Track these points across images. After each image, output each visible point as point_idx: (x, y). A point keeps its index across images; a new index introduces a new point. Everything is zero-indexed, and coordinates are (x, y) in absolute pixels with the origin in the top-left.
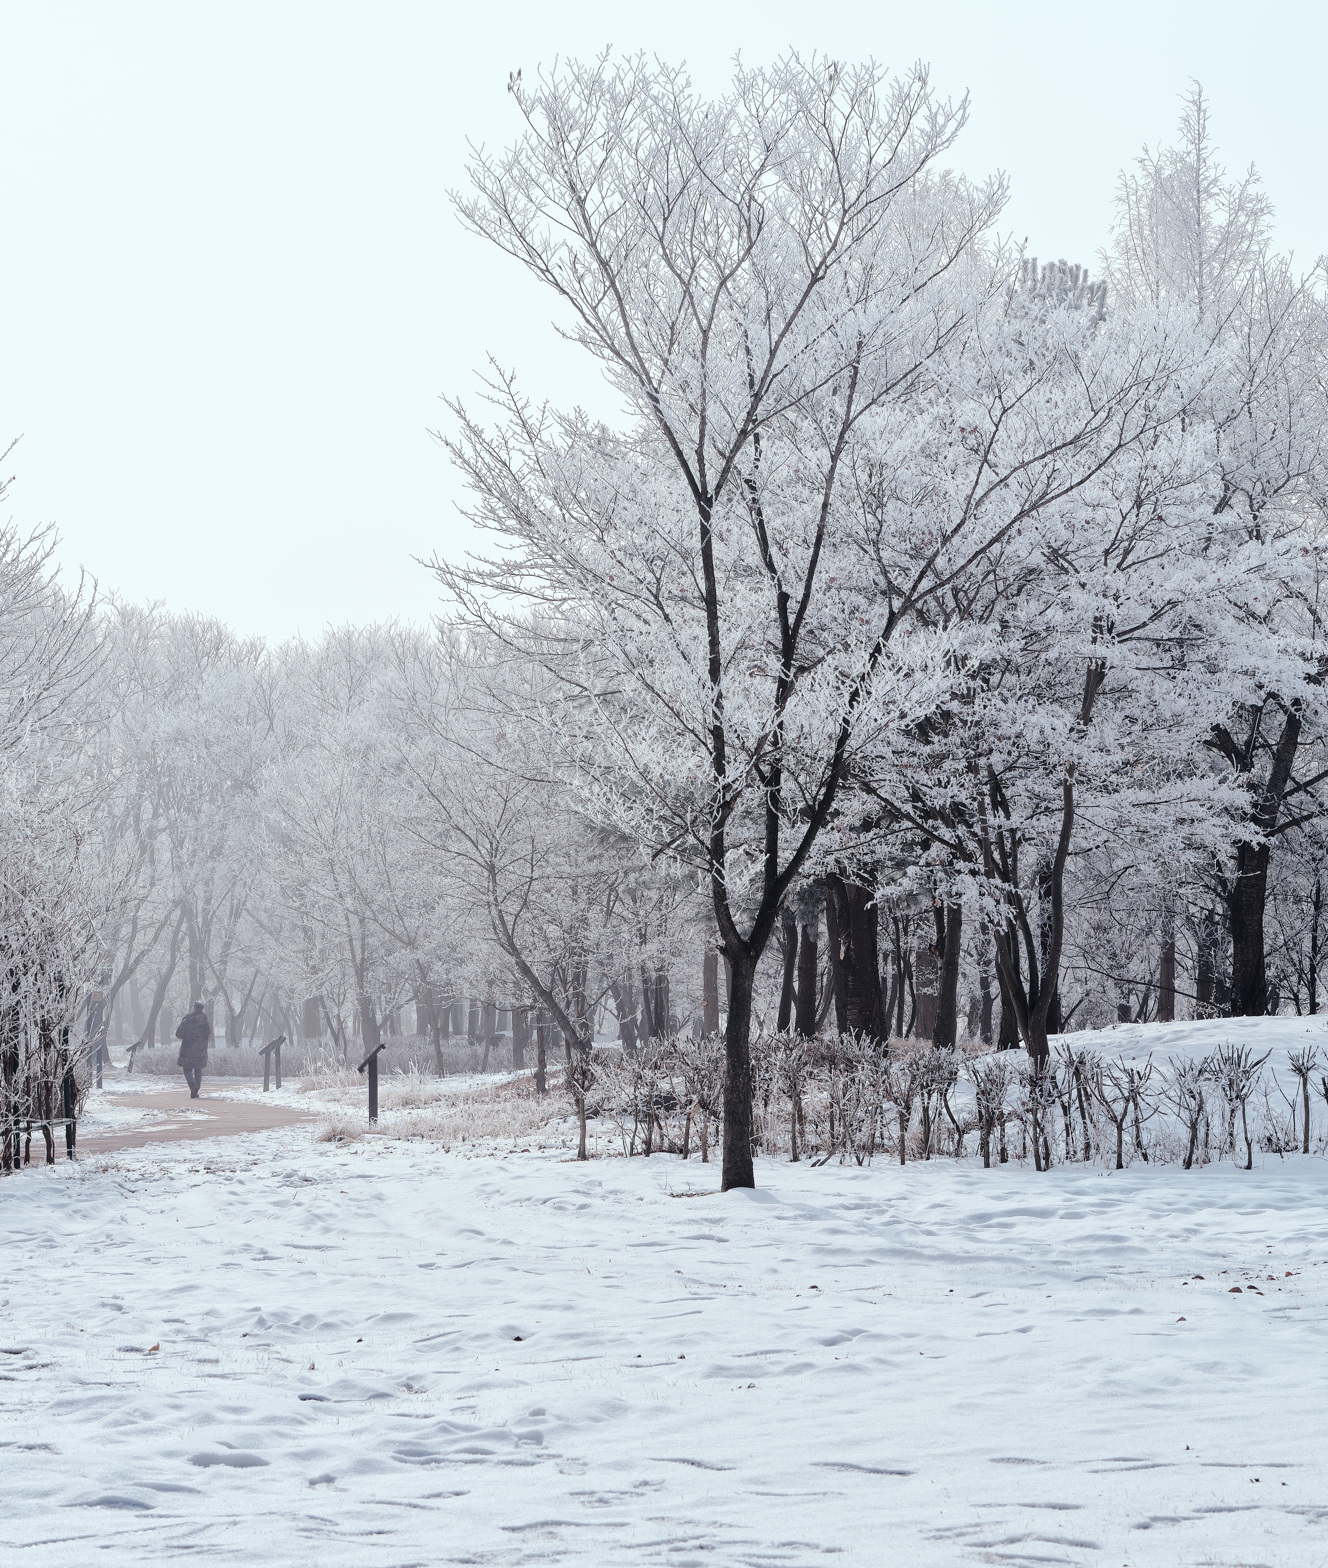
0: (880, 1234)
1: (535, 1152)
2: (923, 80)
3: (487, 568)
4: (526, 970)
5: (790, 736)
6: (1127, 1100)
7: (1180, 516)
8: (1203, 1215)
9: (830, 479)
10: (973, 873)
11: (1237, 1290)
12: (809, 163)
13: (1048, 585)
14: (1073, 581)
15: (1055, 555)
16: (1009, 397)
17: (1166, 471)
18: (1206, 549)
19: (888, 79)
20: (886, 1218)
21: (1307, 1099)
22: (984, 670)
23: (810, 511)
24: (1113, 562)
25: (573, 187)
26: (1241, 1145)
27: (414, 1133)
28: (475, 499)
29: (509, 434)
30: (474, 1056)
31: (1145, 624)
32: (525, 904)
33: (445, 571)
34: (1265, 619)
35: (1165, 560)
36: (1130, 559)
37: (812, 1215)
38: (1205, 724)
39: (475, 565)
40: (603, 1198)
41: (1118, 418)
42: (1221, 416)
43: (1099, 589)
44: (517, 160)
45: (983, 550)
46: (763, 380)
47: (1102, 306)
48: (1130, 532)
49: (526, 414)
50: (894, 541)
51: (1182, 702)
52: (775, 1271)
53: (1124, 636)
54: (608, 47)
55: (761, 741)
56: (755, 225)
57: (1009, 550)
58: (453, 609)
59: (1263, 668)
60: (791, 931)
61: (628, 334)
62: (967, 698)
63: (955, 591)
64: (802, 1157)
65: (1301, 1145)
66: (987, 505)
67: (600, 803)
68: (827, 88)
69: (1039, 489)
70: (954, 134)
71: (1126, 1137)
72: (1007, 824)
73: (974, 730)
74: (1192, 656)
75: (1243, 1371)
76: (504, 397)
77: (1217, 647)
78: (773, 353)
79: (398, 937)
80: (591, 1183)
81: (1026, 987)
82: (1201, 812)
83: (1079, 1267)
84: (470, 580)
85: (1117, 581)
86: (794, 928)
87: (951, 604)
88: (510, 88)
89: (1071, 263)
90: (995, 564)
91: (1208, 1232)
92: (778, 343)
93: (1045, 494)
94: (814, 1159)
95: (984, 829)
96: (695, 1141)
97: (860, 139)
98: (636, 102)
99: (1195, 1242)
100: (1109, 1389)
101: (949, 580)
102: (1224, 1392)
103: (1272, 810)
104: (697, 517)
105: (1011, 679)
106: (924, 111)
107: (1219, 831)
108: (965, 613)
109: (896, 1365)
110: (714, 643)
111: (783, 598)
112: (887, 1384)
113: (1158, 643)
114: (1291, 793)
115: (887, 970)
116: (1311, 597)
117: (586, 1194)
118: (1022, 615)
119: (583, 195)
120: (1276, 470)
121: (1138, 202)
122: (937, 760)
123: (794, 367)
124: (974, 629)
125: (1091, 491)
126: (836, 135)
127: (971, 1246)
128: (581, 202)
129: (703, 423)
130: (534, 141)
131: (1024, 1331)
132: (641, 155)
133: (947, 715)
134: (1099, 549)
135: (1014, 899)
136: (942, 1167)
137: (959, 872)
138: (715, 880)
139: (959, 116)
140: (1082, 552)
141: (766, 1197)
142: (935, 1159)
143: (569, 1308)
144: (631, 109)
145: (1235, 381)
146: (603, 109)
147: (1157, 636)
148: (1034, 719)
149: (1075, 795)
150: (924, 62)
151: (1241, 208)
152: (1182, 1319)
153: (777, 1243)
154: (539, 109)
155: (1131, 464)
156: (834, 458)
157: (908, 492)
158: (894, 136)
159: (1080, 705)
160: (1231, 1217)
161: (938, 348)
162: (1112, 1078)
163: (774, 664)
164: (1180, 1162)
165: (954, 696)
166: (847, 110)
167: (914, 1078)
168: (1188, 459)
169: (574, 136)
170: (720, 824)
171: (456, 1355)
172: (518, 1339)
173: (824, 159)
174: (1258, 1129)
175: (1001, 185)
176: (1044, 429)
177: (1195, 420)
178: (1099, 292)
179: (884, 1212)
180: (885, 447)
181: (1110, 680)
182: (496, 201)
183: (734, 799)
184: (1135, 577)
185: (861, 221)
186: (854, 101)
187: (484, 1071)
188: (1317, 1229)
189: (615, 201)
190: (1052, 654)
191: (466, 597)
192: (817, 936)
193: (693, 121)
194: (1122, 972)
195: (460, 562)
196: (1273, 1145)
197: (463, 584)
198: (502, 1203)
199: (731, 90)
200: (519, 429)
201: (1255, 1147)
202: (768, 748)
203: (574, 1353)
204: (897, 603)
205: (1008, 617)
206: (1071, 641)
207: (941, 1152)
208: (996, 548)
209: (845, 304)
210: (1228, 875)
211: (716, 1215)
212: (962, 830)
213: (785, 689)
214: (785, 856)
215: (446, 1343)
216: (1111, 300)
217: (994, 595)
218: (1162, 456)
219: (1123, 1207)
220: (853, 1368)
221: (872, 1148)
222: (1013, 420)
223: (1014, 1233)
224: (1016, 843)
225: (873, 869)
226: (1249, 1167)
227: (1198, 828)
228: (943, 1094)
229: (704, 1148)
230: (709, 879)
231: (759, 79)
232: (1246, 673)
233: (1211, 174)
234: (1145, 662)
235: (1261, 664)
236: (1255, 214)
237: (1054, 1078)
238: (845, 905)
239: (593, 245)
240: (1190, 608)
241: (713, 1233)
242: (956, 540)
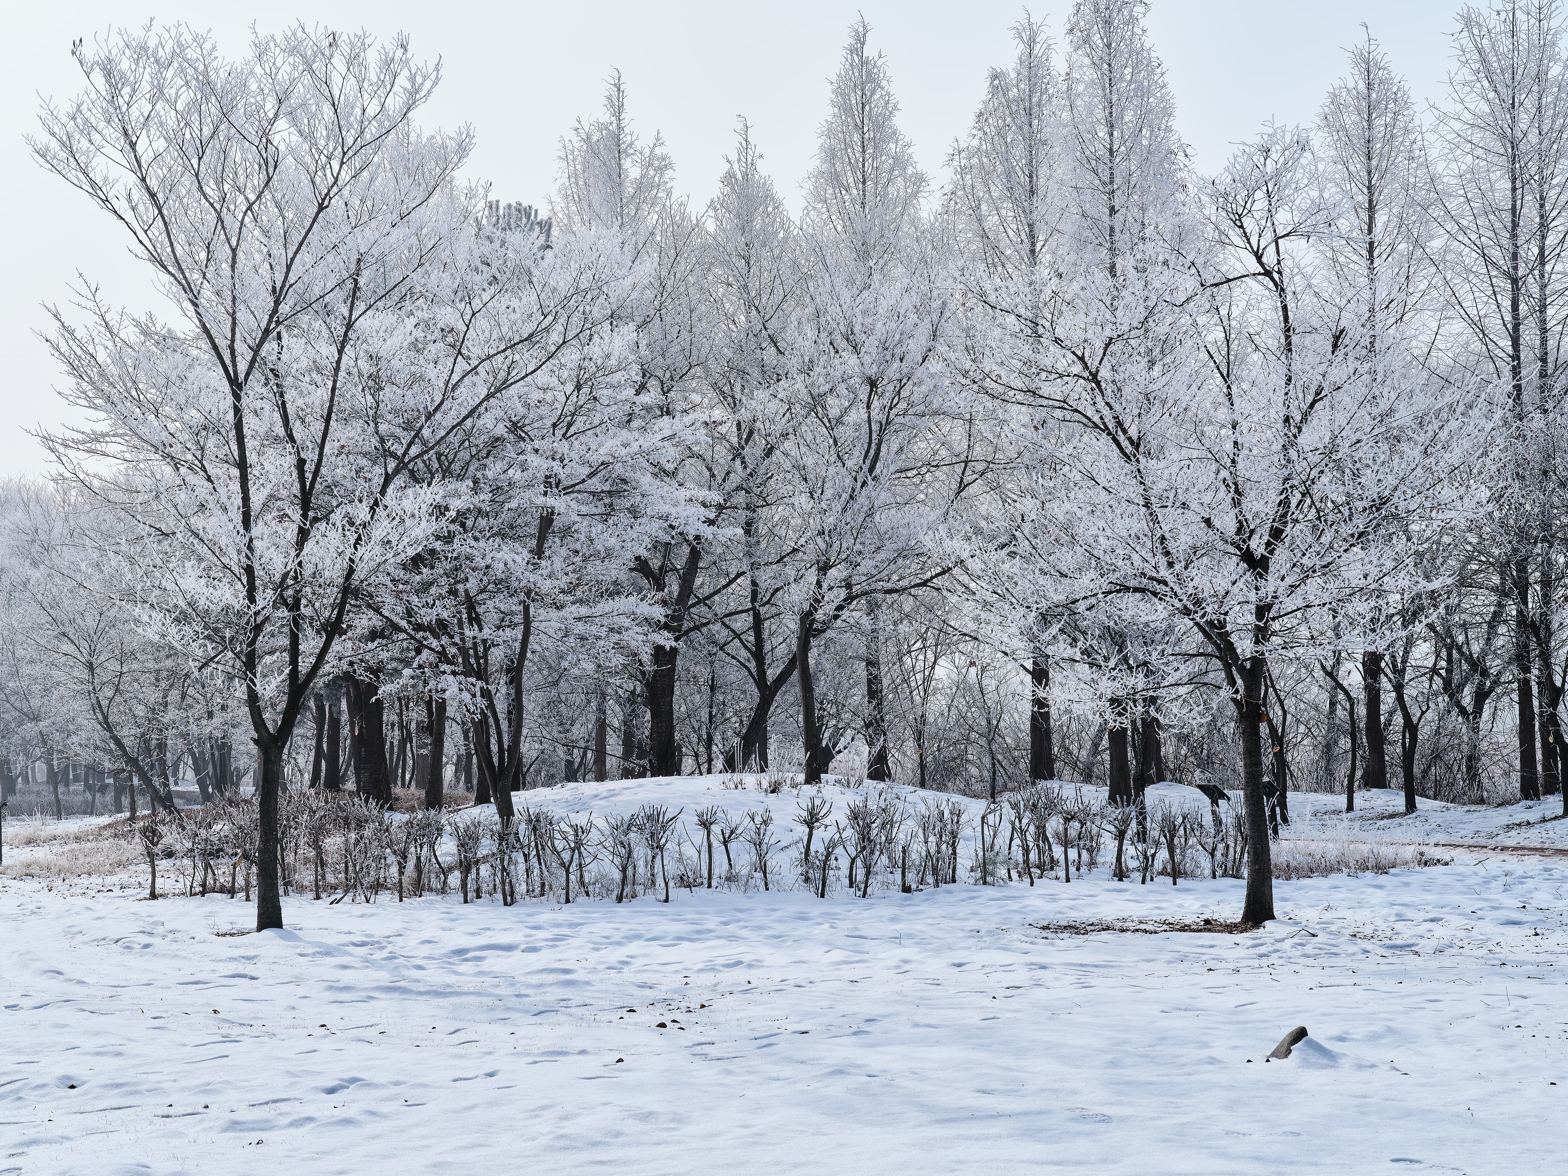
0: (380, 968)
1: (117, 892)
2: (404, 47)
3: (80, 437)
4: (118, 742)
5: (308, 571)
6: (573, 850)
7: (610, 398)
8: (633, 948)
9: (337, 369)
10: (454, 673)
11: (663, 1025)
12: (315, 115)
13: (510, 451)
14: (529, 447)
15: (515, 427)
16: (477, 303)
17: (599, 362)
18: (629, 421)
19: (376, 46)
20: (385, 954)
21: (710, 846)
22: (461, 517)
23: (323, 394)
24: (559, 433)
25: (126, 134)
26: (660, 881)
27: (28, 873)
28: (69, 383)
29: (95, 333)
30: (86, 801)
31: (584, 481)
32: (117, 690)
33: (47, 439)
34: (673, 474)
35: (598, 430)
36: (572, 430)
37: (328, 952)
38: (629, 555)
39: (69, 434)
40: (164, 937)
41: (562, 320)
42: (639, 320)
43: (549, 453)
44: (79, 110)
45: (459, 424)
46: (282, 288)
47: (548, 236)
48: (572, 409)
49: (108, 317)
50: (390, 417)
51: (613, 541)
52: (293, 1008)
53: (569, 490)
54: (151, 20)
55: (285, 576)
56: (271, 164)
57: (480, 423)
58: (56, 468)
59: (674, 514)
60: (320, 708)
61: (173, 252)
62: (449, 538)
63: (439, 455)
64: (323, 895)
65: (706, 881)
66: (462, 389)
67: (157, 627)
68: (327, 53)
69: (502, 375)
70: (429, 92)
71: (572, 877)
72: (480, 636)
73: (454, 563)
74: (619, 503)
75: (672, 1120)
76: (91, 304)
77: (639, 498)
78: (289, 267)
79: (25, 714)
80: (156, 923)
81: (495, 760)
82: (627, 622)
83: (537, 999)
84: (67, 446)
85: (563, 447)
86: (323, 706)
87: (436, 465)
88: (73, 53)
89: (525, 204)
90: (469, 434)
91: (638, 963)
92: (292, 259)
93: (506, 380)
94: (333, 897)
95: (462, 640)
96: (240, 881)
97: (355, 96)
98: (175, 64)
99: (628, 974)
100: (562, 1143)
101: (432, 448)
102: (658, 1144)
103: (679, 619)
104: (230, 399)
105: (482, 522)
106: (405, 72)
107: (641, 638)
108: (446, 472)
109: (383, 1116)
110: (246, 499)
111: (301, 464)
112: (375, 1137)
113: (593, 494)
114: (693, 605)
115: (393, 736)
116: (708, 457)
117: (151, 934)
118: (490, 474)
119: (134, 139)
120: (681, 363)
121: (574, 160)
122: (426, 586)
123: (306, 279)
124: (453, 485)
125: (542, 378)
126: (336, 93)
127: (451, 979)
128: (133, 145)
129: (234, 323)
130: (93, 96)
131: (491, 1075)
132: (180, 107)
133: (433, 552)
134: (549, 423)
135: (486, 694)
136: (431, 902)
137: (444, 673)
138: (248, 686)
139: (433, 77)
140: (536, 425)
141: (291, 937)
142: (428, 896)
143: (119, 1054)
144: (171, 70)
145: (650, 294)
146: (148, 69)
147: (593, 489)
148: (499, 555)
149: (532, 610)
150: (405, 33)
151: (651, 164)
152: (620, 1060)
153: (297, 981)
154: (97, 69)
155: (573, 357)
156: (340, 352)
157: (400, 379)
158: (382, 92)
159: (534, 542)
160: (654, 948)
161: (420, 265)
162: (561, 832)
163: (296, 514)
164: (614, 896)
165: (438, 538)
166: (344, 71)
167: (409, 834)
168: (617, 353)
169: (126, 91)
170: (253, 642)
171: (18, 1104)
172: (72, 1087)
173: (327, 110)
174: (673, 868)
175: (468, 135)
176: (505, 329)
177: (621, 323)
178: (546, 227)
179: (384, 948)
180: (380, 343)
181: (558, 523)
182: (63, 144)
183: (263, 622)
184: (576, 443)
185: (357, 162)
186: (349, 64)
187: (91, 814)
188: (721, 961)
189: (161, 144)
190: (513, 504)
191: (64, 459)
192: (340, 712)
193: (219, 79)
194: (569, 735)
195: (58, 432)
196: (685, 882)
197: (61, 449)
198: (83, 943)
199: (250, 54)
200: (103, 330)
201: (671, 884)
202: (290, 582)
203: (115, 1103)
204: (392, 465)
205: (479, 475)
206: (528, 494)
207: (430, 890)
208: (469, 422)
209: (346, 229)
210: (647, 668)
211: (251, 953)
212: (445, 640)
213: (303, 535)
214: (305, 665)
215: (11, 1092)
216: (555, 232)
217: (468, 458)
218: (595, 350)
219: (571, 941)
220: (348, 1122)
221: (378, 887)
222: (481, 322)
223: (485, 966)
224: (486, 650)
225: (377, 670)
226: (666, 901)
227: (626, 636)
228: (432, 846)
229: (247, 888)
230: (244, 687)
231: (272, 44)
232: (660, 518)
233: (628, 139)
234: (584, 509)
235: (673, 511)
236: (661, 170)
237: (517, 834)
238: (358, 694)
239: (143, 180)
240: (619, 469)
241: (246, 972)
242: (438, 415)
